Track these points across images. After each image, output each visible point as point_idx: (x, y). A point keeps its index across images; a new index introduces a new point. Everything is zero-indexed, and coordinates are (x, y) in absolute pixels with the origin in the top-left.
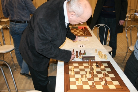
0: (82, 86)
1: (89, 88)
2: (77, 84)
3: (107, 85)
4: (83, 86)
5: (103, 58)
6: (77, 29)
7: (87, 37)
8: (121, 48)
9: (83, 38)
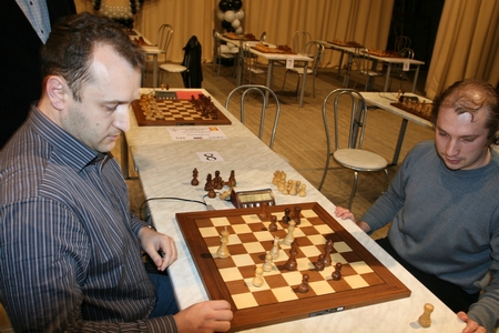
0: (268, 293)
1: (294, 297)
2: (253, 289)
3: (339, 278)
4: (274, 291)
5: (293, 191)
6: (174, 101)
7: (217, 127)
8: (300, 158)
9: (206, 128)
